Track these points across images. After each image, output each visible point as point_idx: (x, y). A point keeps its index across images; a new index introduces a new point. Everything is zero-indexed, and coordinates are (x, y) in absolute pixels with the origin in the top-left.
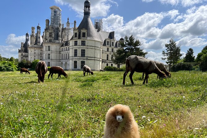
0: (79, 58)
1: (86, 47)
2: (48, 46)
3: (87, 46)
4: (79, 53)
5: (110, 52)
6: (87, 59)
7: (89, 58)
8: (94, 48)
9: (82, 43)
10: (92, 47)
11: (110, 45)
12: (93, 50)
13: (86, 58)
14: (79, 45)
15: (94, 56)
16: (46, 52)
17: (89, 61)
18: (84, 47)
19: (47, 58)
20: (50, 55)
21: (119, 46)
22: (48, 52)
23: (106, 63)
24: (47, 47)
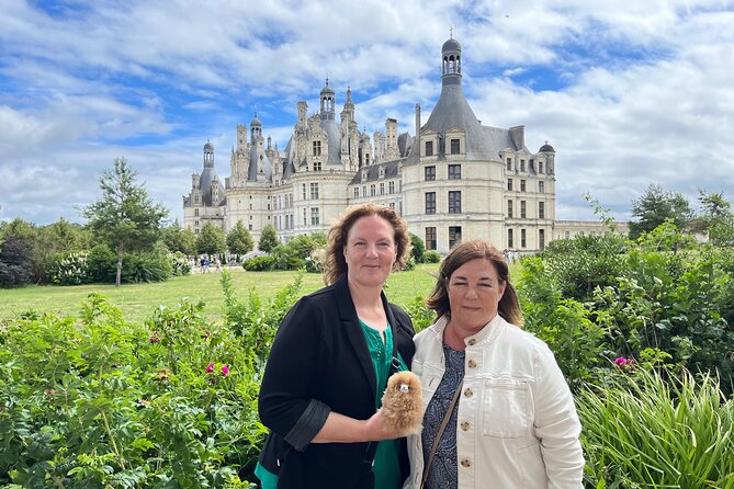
0: (442, 217)
1: (464, 183)
2: (312, 184)
3: (467, 179)
4: (442, 203)
5: (517, 192)
6: (468, 220)
7: (473, 217)
8: (486, 184)
9: (452, 171)
10: (480, 183)
11: (517, 171)
12: (485, 192)
13: (464, 217)
14: (442, 180)
15: (489, 208)
16: (307, 203)
17: (475, 225)
18: (459, 183)
19: (309, 221)
20: (320, 211)
21: (541, 172)
22: (313, 202)
23: (508, 228)
24: (308, 188)
